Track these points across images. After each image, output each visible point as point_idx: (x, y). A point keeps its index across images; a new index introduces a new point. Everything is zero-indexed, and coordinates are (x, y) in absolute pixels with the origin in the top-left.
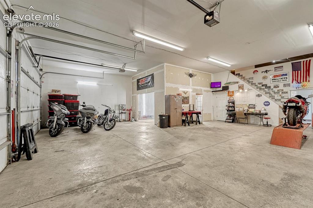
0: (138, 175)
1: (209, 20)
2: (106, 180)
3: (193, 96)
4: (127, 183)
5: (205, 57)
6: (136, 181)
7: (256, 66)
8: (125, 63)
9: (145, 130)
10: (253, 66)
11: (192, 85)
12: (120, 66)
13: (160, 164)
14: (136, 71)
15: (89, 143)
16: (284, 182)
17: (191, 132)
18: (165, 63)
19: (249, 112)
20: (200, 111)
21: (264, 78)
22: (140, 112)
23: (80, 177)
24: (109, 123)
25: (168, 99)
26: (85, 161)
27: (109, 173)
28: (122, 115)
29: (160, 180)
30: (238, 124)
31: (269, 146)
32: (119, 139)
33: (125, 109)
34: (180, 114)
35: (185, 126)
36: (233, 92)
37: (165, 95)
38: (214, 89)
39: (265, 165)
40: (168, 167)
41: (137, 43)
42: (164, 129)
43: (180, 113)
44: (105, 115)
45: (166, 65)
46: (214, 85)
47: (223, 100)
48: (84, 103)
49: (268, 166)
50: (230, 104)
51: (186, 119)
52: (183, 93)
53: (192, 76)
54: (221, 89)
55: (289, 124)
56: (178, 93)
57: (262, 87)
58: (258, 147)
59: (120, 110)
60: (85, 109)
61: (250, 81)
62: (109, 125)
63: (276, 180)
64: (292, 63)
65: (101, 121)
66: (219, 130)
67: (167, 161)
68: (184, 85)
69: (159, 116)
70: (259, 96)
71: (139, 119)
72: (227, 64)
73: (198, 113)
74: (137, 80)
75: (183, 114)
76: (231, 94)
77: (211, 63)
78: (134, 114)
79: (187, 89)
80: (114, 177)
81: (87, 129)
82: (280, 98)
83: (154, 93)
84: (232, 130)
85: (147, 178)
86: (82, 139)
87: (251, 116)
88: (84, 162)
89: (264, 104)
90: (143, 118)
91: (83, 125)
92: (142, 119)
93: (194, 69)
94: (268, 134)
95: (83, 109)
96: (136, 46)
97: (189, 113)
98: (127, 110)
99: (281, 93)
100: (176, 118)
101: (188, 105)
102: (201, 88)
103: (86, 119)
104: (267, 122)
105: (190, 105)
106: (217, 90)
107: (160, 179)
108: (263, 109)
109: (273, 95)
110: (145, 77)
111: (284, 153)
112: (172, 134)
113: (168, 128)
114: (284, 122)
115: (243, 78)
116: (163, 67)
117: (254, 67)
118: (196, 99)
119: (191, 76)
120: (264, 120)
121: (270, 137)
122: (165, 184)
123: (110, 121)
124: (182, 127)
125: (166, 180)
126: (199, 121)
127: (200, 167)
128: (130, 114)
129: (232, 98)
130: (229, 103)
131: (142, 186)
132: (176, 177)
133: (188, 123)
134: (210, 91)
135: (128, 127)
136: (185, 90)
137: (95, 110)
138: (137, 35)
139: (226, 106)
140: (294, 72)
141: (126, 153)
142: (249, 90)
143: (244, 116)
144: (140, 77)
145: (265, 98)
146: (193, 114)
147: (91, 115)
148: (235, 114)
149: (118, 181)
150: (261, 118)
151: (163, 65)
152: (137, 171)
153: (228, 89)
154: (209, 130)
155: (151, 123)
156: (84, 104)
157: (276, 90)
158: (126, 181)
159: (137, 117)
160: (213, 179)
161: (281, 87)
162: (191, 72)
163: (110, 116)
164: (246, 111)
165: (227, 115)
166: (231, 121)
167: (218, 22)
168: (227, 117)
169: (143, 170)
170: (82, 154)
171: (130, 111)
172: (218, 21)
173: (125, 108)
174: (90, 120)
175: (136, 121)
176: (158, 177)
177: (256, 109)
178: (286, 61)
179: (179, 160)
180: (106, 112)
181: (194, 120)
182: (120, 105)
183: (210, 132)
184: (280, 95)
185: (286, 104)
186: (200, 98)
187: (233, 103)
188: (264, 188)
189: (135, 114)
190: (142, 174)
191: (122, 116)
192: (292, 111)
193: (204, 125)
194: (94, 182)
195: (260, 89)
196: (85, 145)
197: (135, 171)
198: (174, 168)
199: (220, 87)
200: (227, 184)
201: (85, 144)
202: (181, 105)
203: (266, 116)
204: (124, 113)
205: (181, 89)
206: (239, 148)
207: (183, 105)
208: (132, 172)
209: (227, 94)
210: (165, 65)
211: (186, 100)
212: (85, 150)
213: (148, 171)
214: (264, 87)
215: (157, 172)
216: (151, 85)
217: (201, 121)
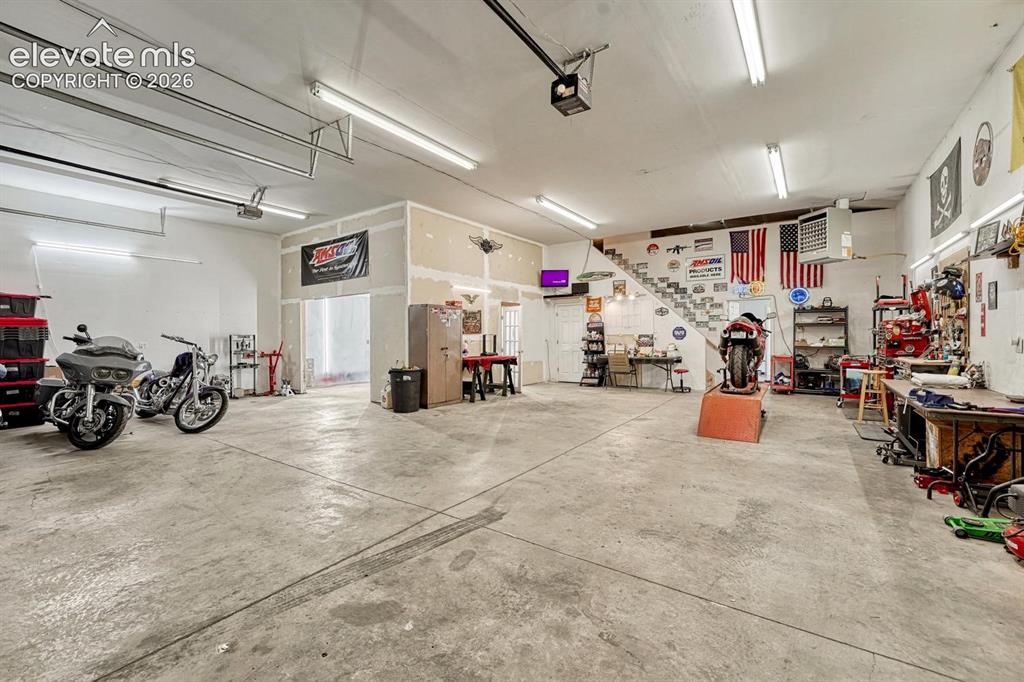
0: (367, 568)
1: (565, 98)
2: (256, 603)
3: (492, 310)
4: (338, 598)
5: (533, 196)
6: (369, 586)
7: (656, 234)
8: (265, 185)
9: (342, 421)
10: (647, 232)
11: (491, 277)
12: (244, 196)
13: (428, 522)
14: (302, 217)
15: (128, 486)
16: (744, 521)
17: (494, 419)
18: (409, 202)
19: (639, 356)
20: (512, 355)
21: (673, 265)
22: (312, 364)
23: (134, 614)
24: (198, 405)
25: (420, 320)
26: (137, 552)
27: (259, 579)
28: (239, 373)
29: (446, 569)
30: (614, 390)
31: (697, 442)
32: (252, 459)
33: (254, 352)
34: (457, 366)
35: (472, 401)
36: (600, 299)
37: (409, 303)
38: (551, 292)
39: (698, 488)
40: (458, 527)
41: (322, 124)
42: (409, 415)
43: (457, 363)
44: (175, 373)
45: (412, 208)
46: (551, 279)
47: (572, 321)
48: (82, 328)
49: (704, 489)
50: (594, 333)
51: (474, 378)
52: (463, 299)
53: (491, 247)
54: (568, 290)
55: (734, 384)
56: (451, 300)
57: (668, 290)
58: (673, 447)
59: (234, 357)
60: (89, 353)
61: (640, 271)
62: (197, 412)
63: (726, 519)
64: (731, 233)
65: (159, 398)
66: (572, 409)
67: (450, 512)
68: (466, 276)
69: (390, 372)
70: (662, 312)
71: (309, 387)
72: (588, 220)
73: (508, 362)
74: (303, 248)
75: (466, 364)
76: (594, 307)
77: (544, 216)
78: (290, 370)
79: (476, 286)
80: (281, 587)
81: (98, 433)
82: (706, 319)
83: (368, 295)
84: (601, 406)
85: (401, 572)
86: (85, 475)
87: (644, 366)
88: (132, 557)
89: (674, 335)
90: (323, 383)
91: (79, 418)
92: (317, 387)
93: (496, 228)
94: (688, 411)
95: (78, 352)
96: (316, 135)
97: (482, 360)
98: (263, 355)
99: (708, 305)
100: (444, 376)
101: (478, 338)
102: (516, 286)
103: (91, 391)
104: (682, 381)
105: (484, 336)
106: (558, 293)
107: (445, 566)
108: (671, 348)
109: (692, 310)
110: (334, 241)
111: (730, 454)
112: (439, 430)
113: (421, 411)
114: (723, 380)
115: (624, 264)
116: (401, 213)
117: (649, 235)
118: (502, 318)
119: (487, 246)
120: (674, 375)
121: (696, 419)
122: (464, 579)
123: (202, 397)
124: (465, 404)
125: (464, 566)
126: (511, 386)
127: (549, 513)
128: (272, 370)
129: (597, 319)
130: (590, 330)
131: (393, 598)
132: (491, 553)
133: (480, 392)
134: (538, 296)
135: (271, 415)
136: (472, 290)
137: (135, 358)
138: (327, 97)
139: (583, 340)
140: (735, 255)
141: (301, 505)
142: (638, 295)
143: (628, 369)
144: (316, 241)
145: (675, 319)
146: (494, 365)
147: (119, 377)
148: (606, 362)
149: (302, 599)
150: (667, 370)
151: (403, 209)
152: (360, 556)
153: (588, 292)
154: (545, 410)
155: (357, 398)
156: (83, 335)
157: (697, 297)
158: (332, 593)
159: (302, 379)
160: (590, 542)
161: (709, 292)
162: (486, 236)
163: (200, 378)
164: (632, 352)
165: (585, 366)
166: (596, 381)
167: (587, 108)
168: (586, 370)
169: (381, 548)
170: (110, 529)
171: (274, 358)
172: (587, 103)
173: (252, 348)
174: (113, 396)
175: (296, 392)
176: (438, 561)
177: (656, 347)
178: (718, 226)
179: (483, 504)
180: (184, 364)
181: (495, 381)
182: (234, 338)
183: (546, 415)
184: (708, 313)
185: (727, 335)
186: (513, 317)
187: (601, 331)
188: (708, 543)
189: (294, 368)
190: (383, 562)
191: (239, 377)
192: (739, 350)
193: (524, 396)
194: (205, 618)
195: (664, 294)
196: (111, 493)
197: (353, 558)
198: (476, 528)
199: (567, 286)
200: (628, 548)
201: (108, 489)
202: (461, 338)
203: (679, 366)
204: (251, 366)
205: (459, 288)
206: (633, 452)
207: (465, 337)
208: (346, 562)
209: (585, 307)
210: (408, 209)
211: (472, 323)
212: (115, 514)
213: (398, 549)
214: (672, 290)
215: (428, 547)
216: (358, 271)
217: (516, 385)
